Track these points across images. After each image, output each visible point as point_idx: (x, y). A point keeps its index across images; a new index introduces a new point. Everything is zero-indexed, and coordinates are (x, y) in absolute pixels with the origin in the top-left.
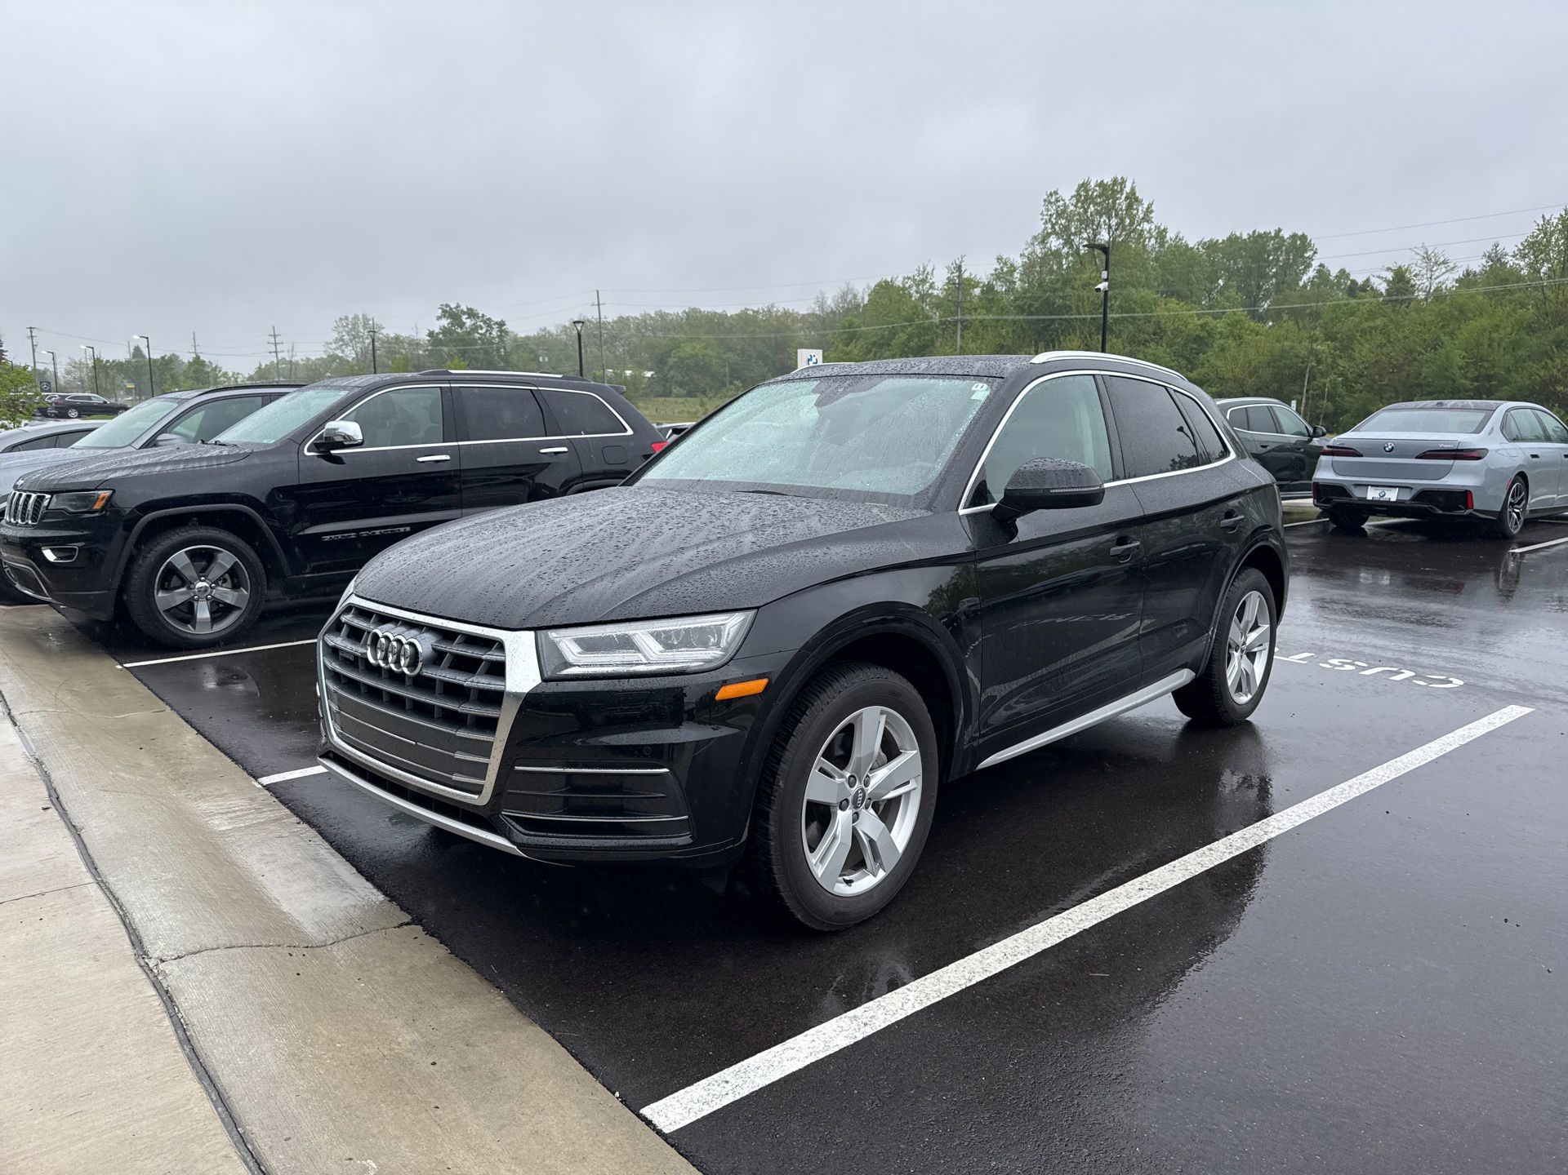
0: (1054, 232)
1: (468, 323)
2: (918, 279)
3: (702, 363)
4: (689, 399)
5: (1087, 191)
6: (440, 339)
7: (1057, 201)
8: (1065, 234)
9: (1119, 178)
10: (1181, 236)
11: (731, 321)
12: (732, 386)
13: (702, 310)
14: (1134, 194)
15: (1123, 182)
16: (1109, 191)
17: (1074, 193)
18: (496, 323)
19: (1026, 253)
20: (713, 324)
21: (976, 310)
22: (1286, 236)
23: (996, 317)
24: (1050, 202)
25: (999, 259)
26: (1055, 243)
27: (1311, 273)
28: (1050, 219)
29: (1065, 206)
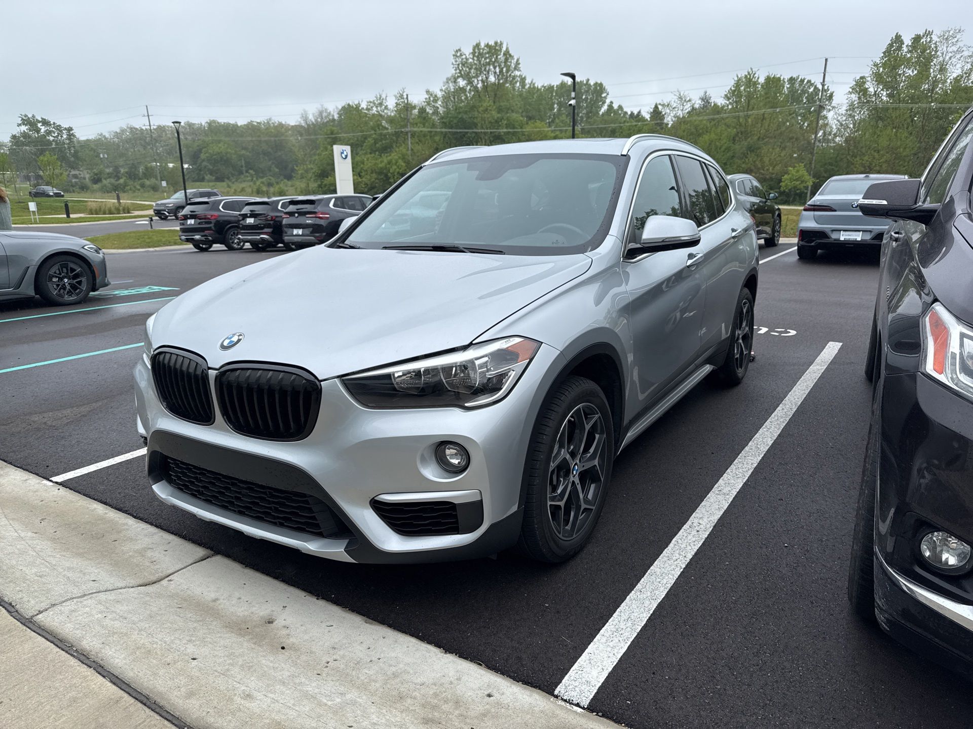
0: (461, 76)
1: (43, 129)
2: (377, 103)
3: (225, 158)
4: (218, 183)
5: (479, 49)
6: (22, 140)
7: (461, 55)
8: (468, 77)
9: (499, 42)
10: (534, 82)
11: (242, 129)
12: (247, 174)
13: (219, 121)
14: (508, 52)
15: (501, 44)
16: (494, 49)
17: (472, 51)
18: (65, 129)
19: (444, 88)
20: (229, 130)
21: (416, 124)
22: (592, 84)
23: (429, 130)
24: (457, 56)
25: (428, 92)
26: (462, 83)
27: (605, 108)
28: (458, 67)
29: (467, 59)
